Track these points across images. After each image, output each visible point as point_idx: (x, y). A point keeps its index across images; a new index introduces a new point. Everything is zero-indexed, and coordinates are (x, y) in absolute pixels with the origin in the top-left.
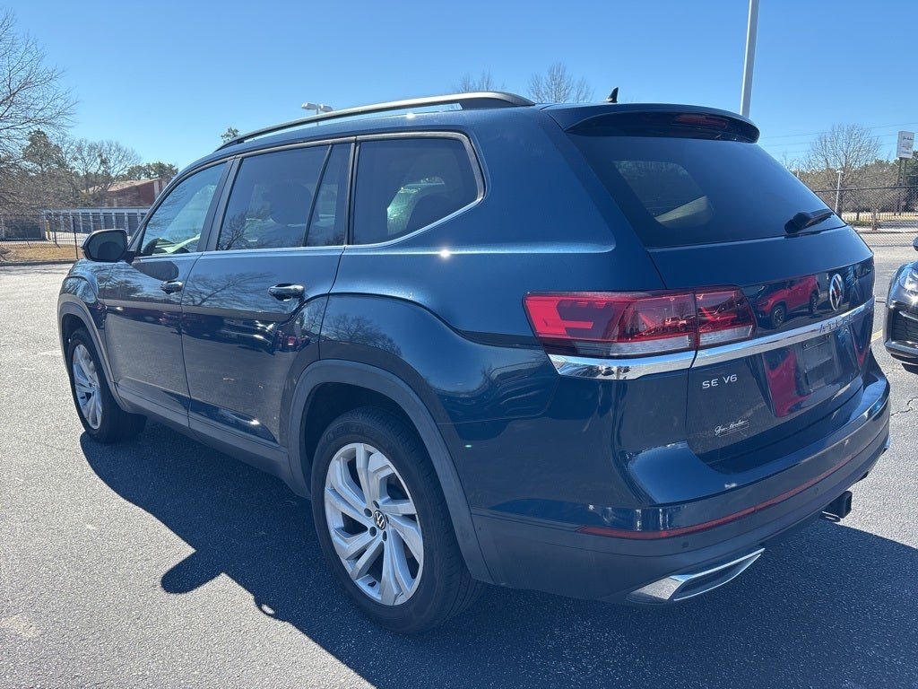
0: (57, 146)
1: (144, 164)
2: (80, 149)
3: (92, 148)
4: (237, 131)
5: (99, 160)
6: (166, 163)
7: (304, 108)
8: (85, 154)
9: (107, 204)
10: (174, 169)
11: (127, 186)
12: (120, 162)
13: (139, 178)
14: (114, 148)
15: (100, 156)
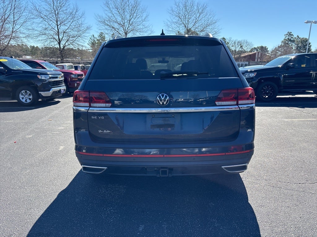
0: (228, 42)
1: (256, 47)
2: (235, 43)
3: (238, 42)
4: (291, 33)
5: (240, 46)
6: (264, 46)
7: (305, 23)
8: (236, 44)
9: (240, 61)
10: (267, 48)
11: (247, 55)
12: (246, 46)
13: (254, 52)
14: (245, 42)
15: (241, 45)
